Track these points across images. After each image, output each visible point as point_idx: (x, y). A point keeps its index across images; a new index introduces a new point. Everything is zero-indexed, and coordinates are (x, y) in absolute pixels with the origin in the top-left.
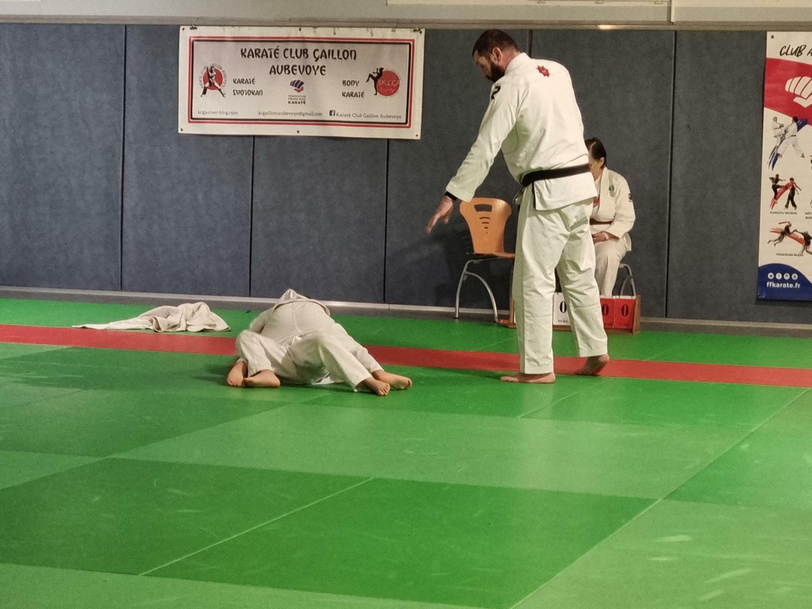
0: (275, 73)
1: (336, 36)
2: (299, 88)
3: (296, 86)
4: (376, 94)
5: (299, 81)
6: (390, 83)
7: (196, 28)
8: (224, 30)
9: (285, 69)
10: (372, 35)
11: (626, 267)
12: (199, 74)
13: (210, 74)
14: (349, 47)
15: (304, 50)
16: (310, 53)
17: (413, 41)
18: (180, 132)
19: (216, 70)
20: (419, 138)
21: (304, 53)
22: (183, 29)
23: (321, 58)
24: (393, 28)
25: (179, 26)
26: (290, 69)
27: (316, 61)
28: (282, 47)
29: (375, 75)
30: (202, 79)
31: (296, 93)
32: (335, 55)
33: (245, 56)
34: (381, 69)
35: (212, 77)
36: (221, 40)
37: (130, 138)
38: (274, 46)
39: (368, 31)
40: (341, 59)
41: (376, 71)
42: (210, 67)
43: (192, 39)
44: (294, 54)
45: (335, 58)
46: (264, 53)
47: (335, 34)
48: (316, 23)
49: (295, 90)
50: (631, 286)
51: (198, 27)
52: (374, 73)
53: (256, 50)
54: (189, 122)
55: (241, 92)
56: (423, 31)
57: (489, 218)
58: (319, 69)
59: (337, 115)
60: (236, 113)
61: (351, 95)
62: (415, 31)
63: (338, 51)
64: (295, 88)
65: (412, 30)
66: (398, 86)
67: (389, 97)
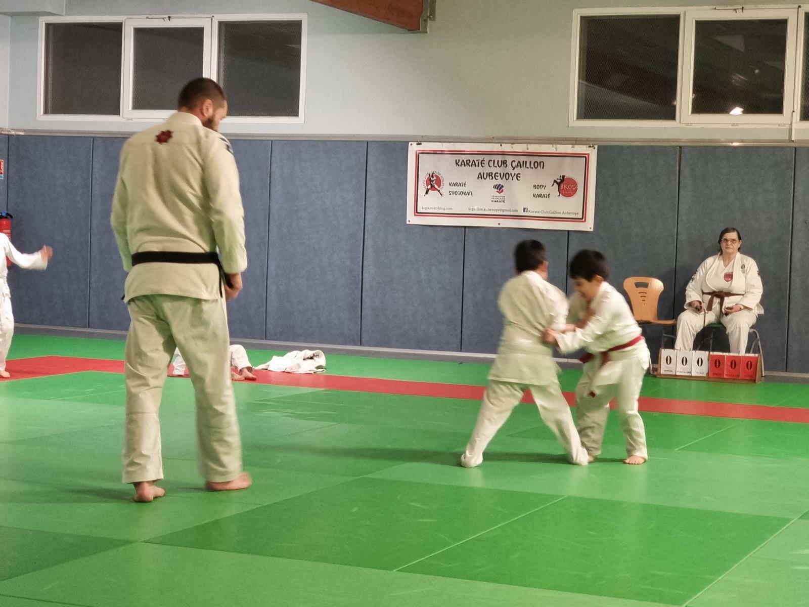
0: (481, 179)
1: (528, 151)
2: (499, 190)
3: (497, 189)
4: (559, 196)
5: (500, 185)
6: (570, 187)
7: (421, 144)
8: (442, 145)
9: (489, 176)
10: (556, 150)
11: (754, 332)
12: (423, 178)
13: (432, 179)
14: (538, 159)
15: (504, 161)
16: (509, 163)
17: (588, 155)
18: (408, 223)
19: (436, 176)
20: (592, 230)
21: (504, 163)
22: (411, 144)
23: (517, 167)
24: (572, 144)
25: (408, 142)
26: (493, 176)
27: (513, 169)
28: (487, 158)
29: (559, 181)
30: (425, 182)
31: (498, 194)
32: (528, 165)
33: (459, 166)
34: (563, 177)
35: (433, 181)
36: (441, 153)
37: (369, 227)
38: (480, 158)
39: (553, 147)
40: (532, 168)
41: (559, 178)
42: (431, 174)
43: (418, 152)
44: (496, 164)
45: (528, 168)
46: (473, 163)
47: (528, 149)
48: (513, 140)
49: (497, 191)
50: (759, 346)
51: (422, 143)
52: (557, 179)
53: (467, 161)
54: (415, 215)
55: (455, 193)
56: (596, 147)
57: (646, 293)
58: (515, 176)
59: (529, 211)
60: (451, 209)
61: (540, 196)
62: (589, 147)
63: (530, 162)
64: (497, 190)
65: (588, 146)
66: (576, 189)
67: (569, 198)
